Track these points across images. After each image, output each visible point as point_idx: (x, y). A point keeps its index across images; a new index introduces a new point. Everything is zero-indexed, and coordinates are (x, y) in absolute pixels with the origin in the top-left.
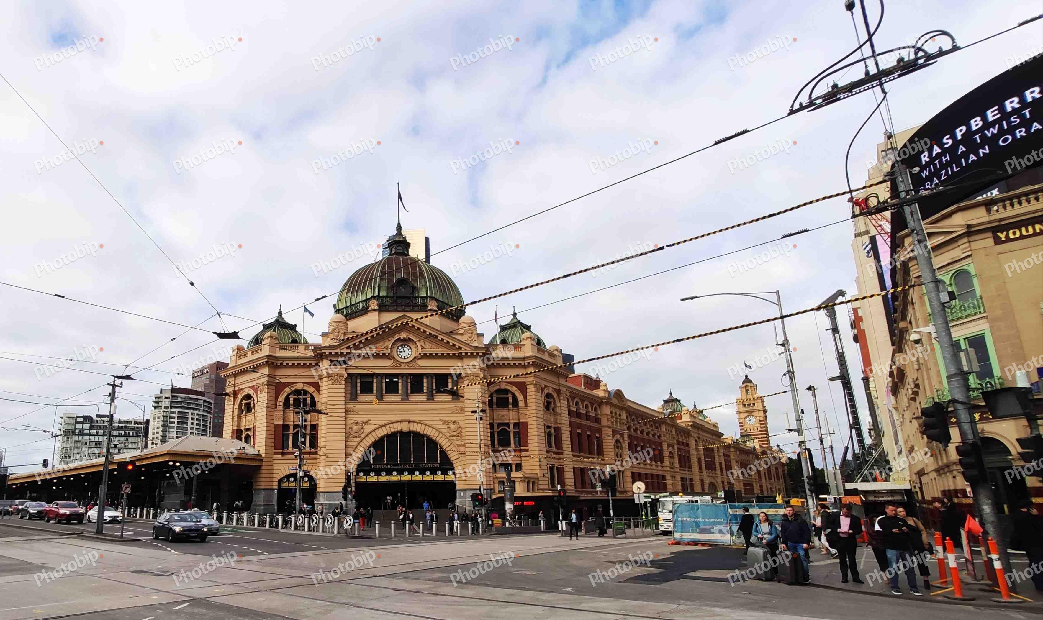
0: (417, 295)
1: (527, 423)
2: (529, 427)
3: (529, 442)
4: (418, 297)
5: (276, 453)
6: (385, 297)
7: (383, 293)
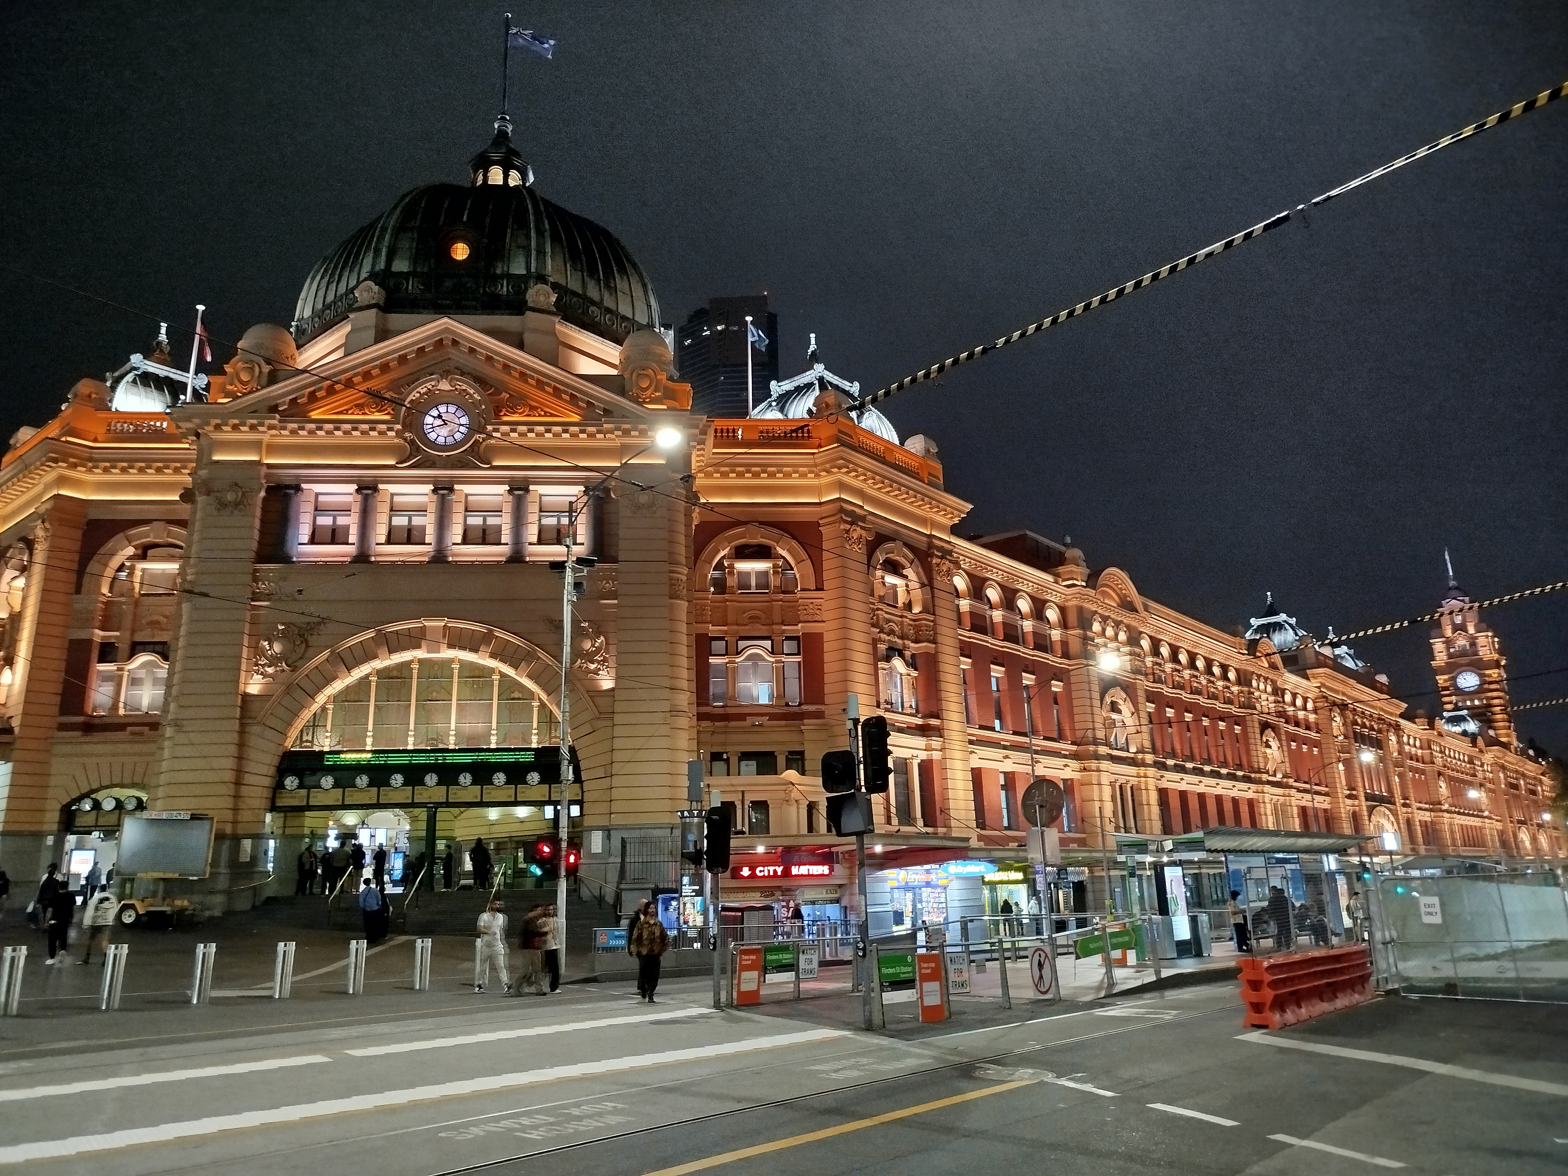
0: (499, 271)
1: (820, 636)
2: (827, 647)
3: (827, 689)
4: (502, 277)
5: (62, 727)
6: (405, 276)
7: (401, 265)
